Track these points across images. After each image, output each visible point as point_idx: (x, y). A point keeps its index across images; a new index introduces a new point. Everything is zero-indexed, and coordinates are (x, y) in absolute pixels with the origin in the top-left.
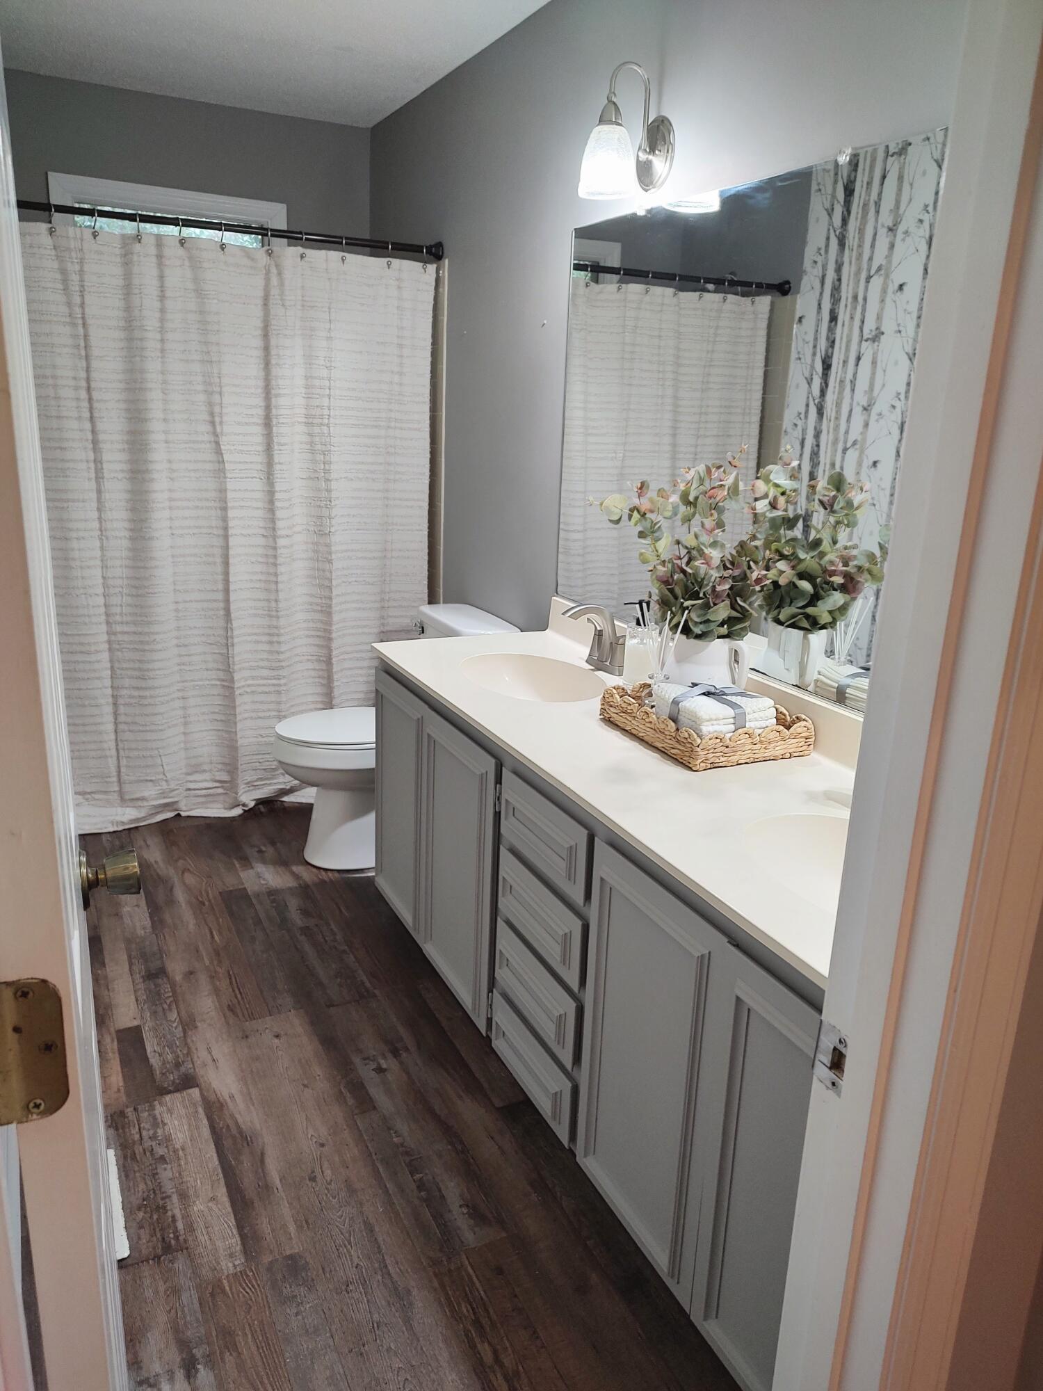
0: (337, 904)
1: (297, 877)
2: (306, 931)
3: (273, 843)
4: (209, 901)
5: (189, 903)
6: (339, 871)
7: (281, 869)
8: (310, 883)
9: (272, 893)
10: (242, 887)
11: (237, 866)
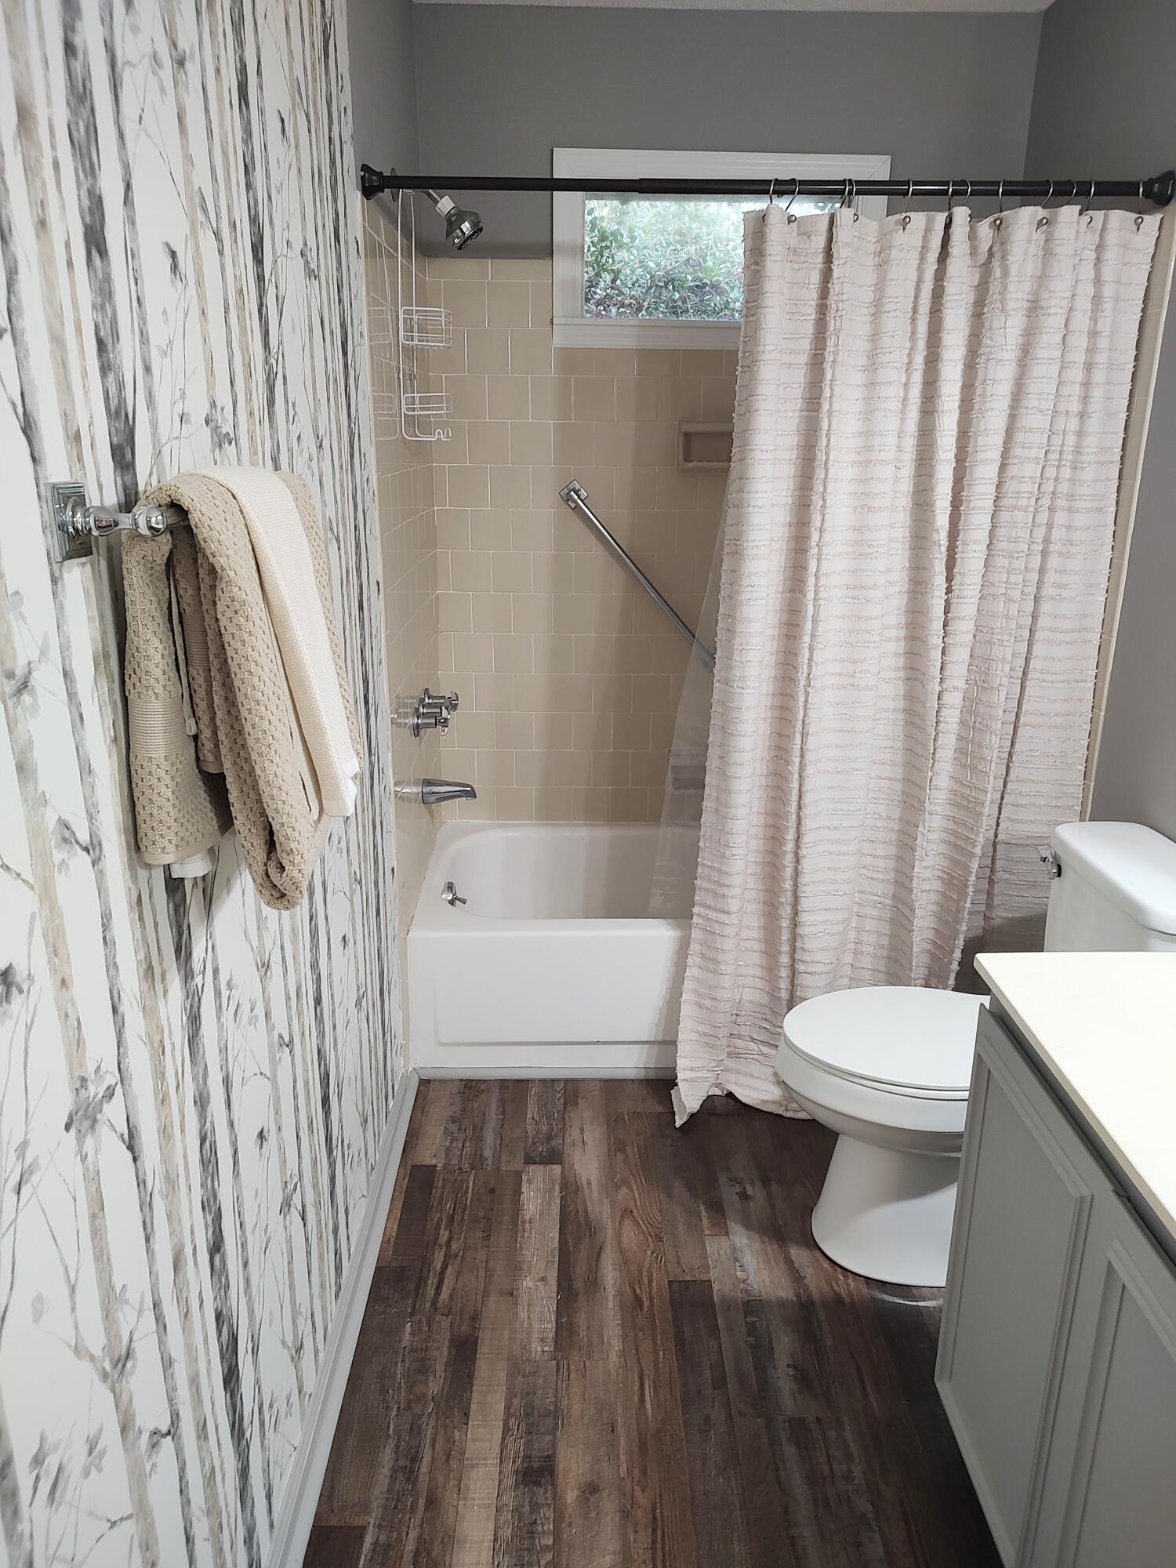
0: (859, 1370)
1: (797, 1277)
2: (798, 1426)
3: (765, 1182)
4: (651, 1299)
5: (620, 1294)
6: (868, 1280)
7: (772, 1248)
8: (816, 1297)
9: (752, 1306)
10: (704, 1277)
11: (705, 1221)
